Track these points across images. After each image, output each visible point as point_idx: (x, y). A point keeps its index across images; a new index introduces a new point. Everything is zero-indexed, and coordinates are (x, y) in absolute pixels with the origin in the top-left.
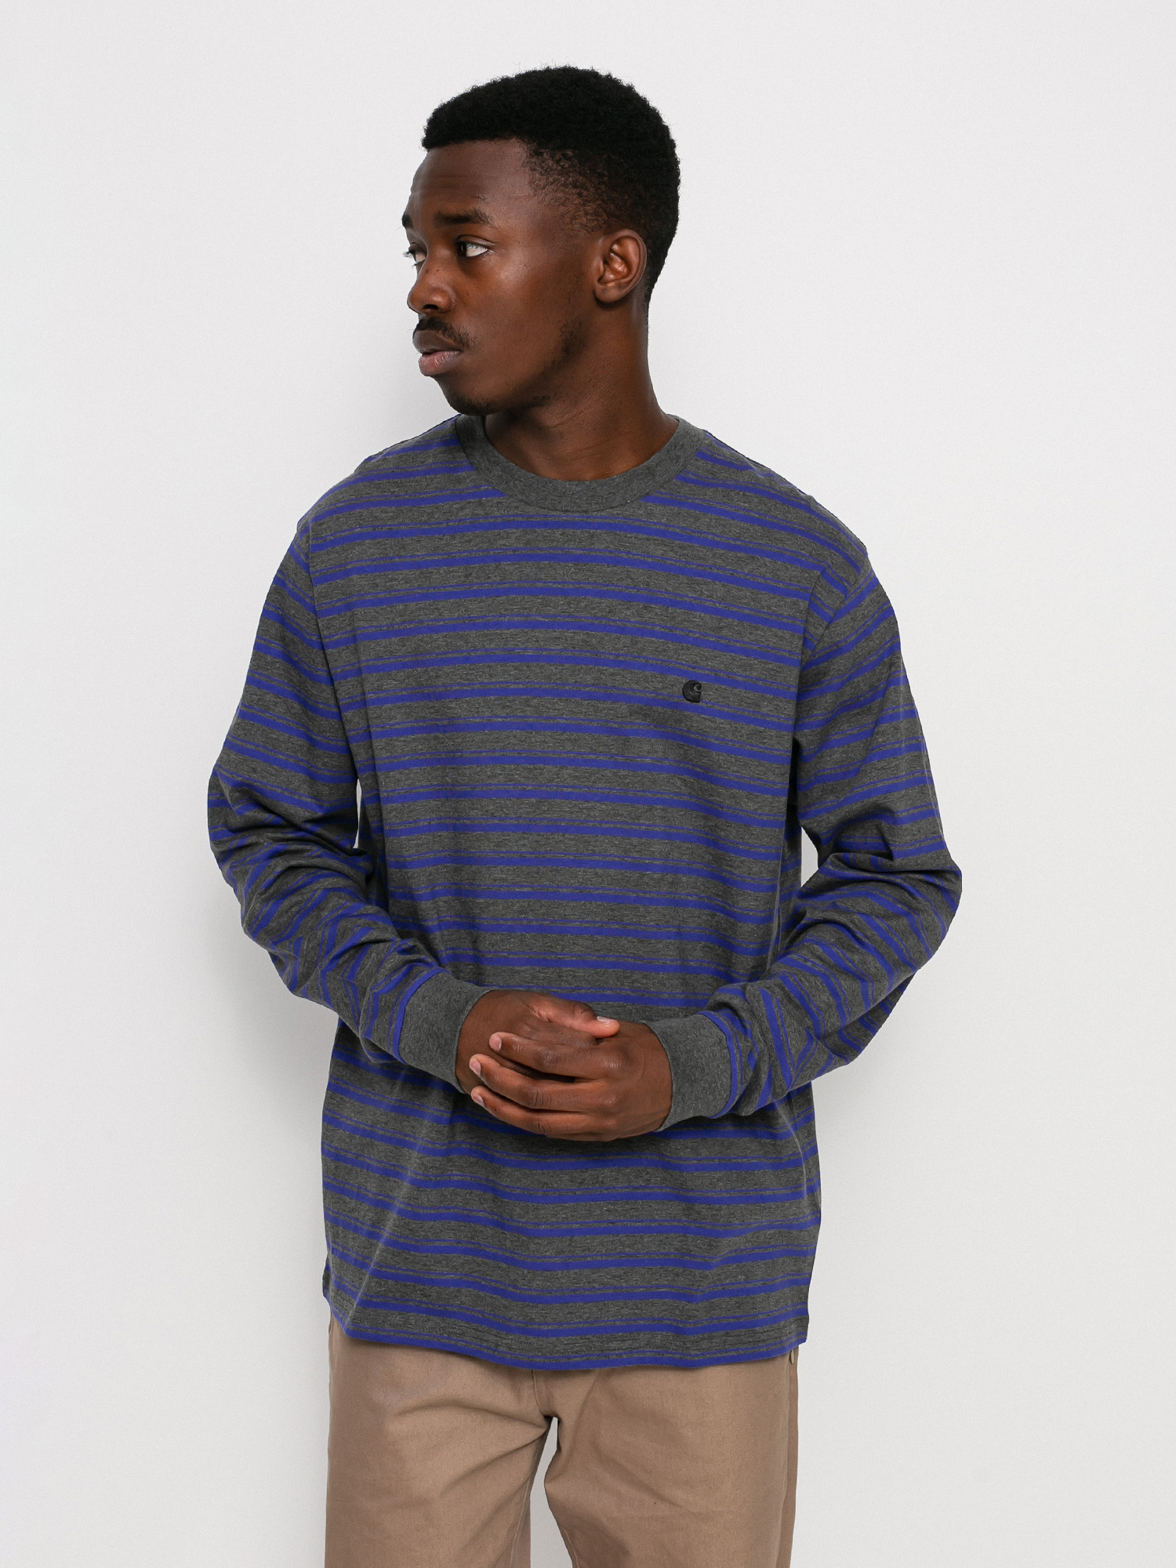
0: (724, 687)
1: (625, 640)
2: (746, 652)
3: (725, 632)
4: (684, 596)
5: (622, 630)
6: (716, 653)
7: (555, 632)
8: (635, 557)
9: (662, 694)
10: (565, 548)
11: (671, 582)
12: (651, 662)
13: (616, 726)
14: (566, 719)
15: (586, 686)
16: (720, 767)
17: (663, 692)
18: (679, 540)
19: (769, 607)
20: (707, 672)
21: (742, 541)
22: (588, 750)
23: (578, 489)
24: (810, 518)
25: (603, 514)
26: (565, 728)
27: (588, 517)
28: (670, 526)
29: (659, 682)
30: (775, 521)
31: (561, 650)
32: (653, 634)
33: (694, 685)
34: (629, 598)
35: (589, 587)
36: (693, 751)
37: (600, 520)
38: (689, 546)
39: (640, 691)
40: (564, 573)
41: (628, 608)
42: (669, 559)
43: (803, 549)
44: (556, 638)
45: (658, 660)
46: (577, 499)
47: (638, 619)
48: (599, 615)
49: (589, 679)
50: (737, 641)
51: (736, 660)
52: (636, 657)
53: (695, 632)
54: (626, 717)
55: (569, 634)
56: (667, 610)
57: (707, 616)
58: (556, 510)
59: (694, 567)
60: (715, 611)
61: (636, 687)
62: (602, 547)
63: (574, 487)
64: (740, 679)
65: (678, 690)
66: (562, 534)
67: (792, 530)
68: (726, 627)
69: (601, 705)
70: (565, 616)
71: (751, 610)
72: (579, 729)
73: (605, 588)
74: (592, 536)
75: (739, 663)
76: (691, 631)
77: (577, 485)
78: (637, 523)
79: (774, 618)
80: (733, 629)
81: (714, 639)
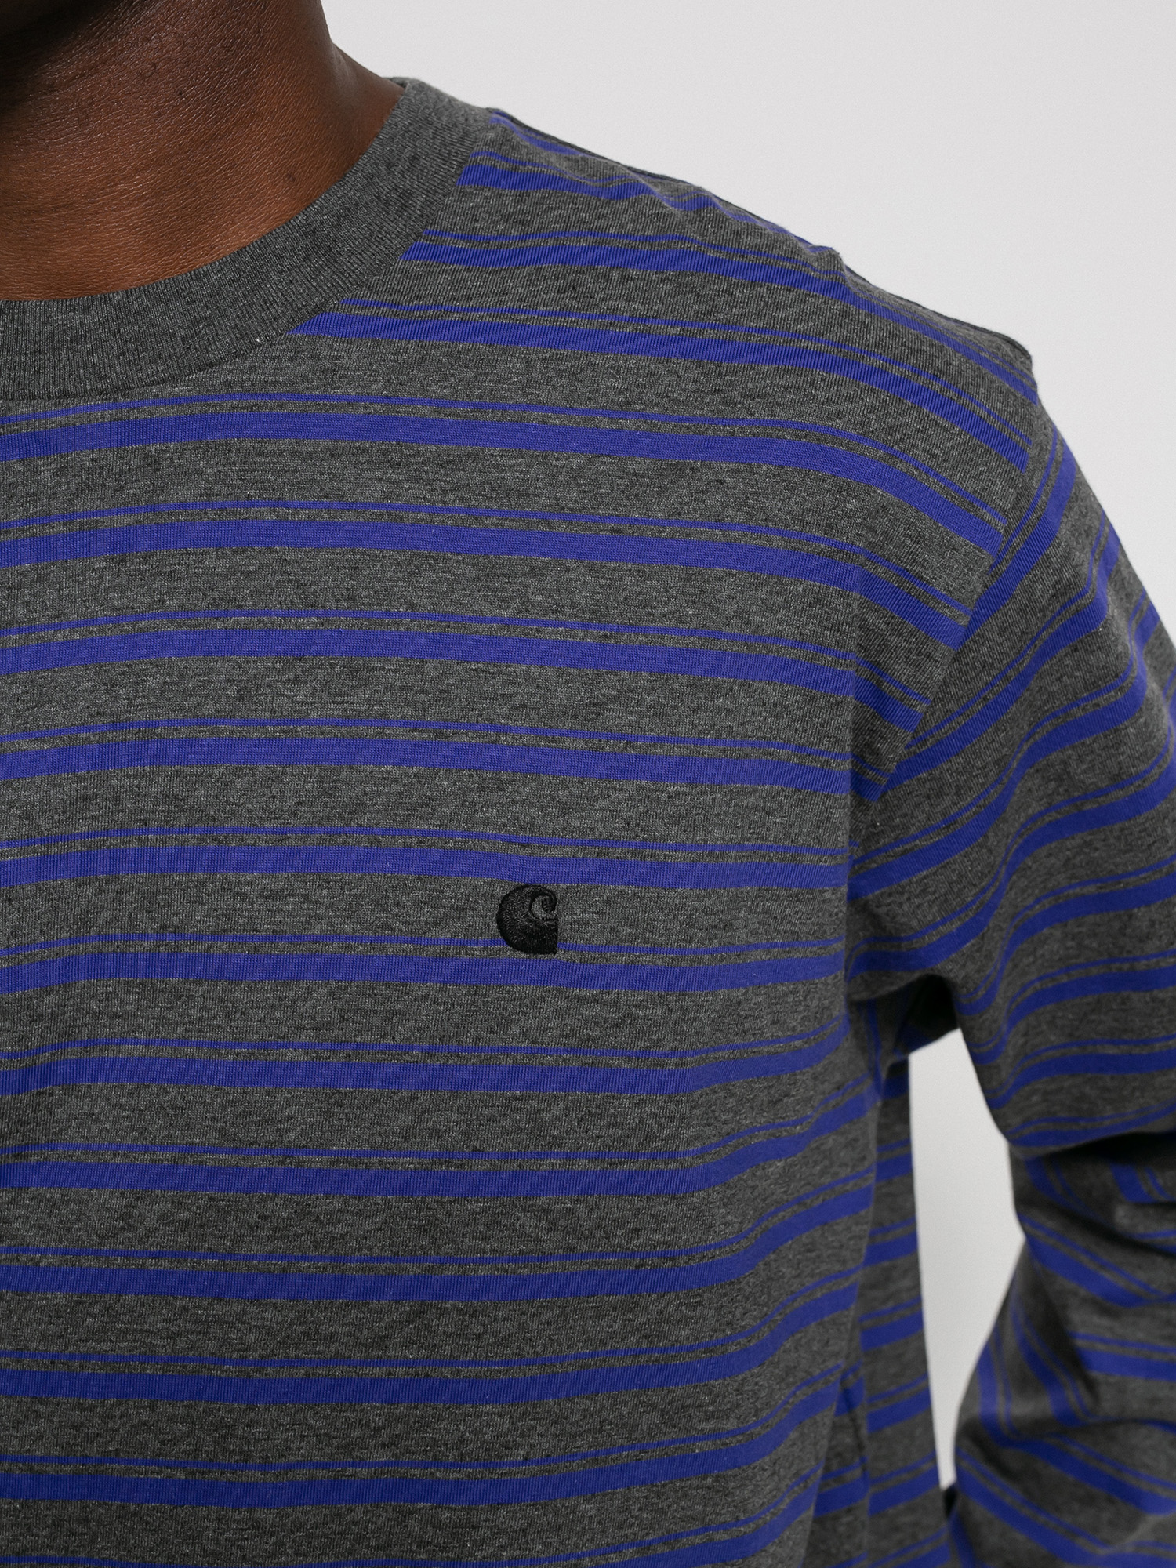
0: (630, 890)
1: (301, 779)
2: (688, 771)
3: (613, 715)
4: (471, 620)
5: (287, 751)
6: (593, 786)
7: (79, 779)
8: (302, 515)
9: (432, 942)
10: (76, 514)
11: (424, 581)
12: (387, 841)
13: (299, 1056)
14: (147, 1043)
15: (196, 937)
16: (648, 1138)
17: (434, 933)
18: (438, 442)
19: (743, 616)
20: (570, 851)
21: (641, 415)
22: (214, 1139)
23: (91, 321)
24: (844, 313)
25: (181, 389)
26: (141, 1073)
27: (132, 407)
28: (401, 402)
29: (420, 904)
30: (739, 336)
31: (108, 833)
32: (383, 751)
33: (534, 896)
34: (300, 647)
35: (168, 627)
36: (558, 1111)
37: (172, 411)
38: (468, 455)
39: (363, 940)
40: (83, 593)
41: (296, 681)
42: (408, 507)
43: (839, 416)
44: (85, 798)
45: (411, 833)
46: (91, 352)
47: (332, 710)
48: (208, 710)
49: (201, 917)
50: (657, 740)
51: (657, 801)
52: (337, 832)
53: (517, 730)
54: (329, 1026)
55: (124, 779)
56: (419, 671)
57: (551, 672)
58: (31, 397)
59: (493, 521)
60: (573, 655)
61: (347, 928)
62: (190, 496)
63: (77, 316)
64: (679, 857)
65: (483, 918)
66: (61, 471)
67: (797, 358)
68: (616, 698)
69: (242, 996)
70: (102, 729)
71: (692, 633)
72: (186, 1073)
73: (219, 625)
74: (155, 465)
75: (671, 810)
76: (504, 730)
77: (86, 310)
78: (292, 407)
79: (758, 649)
80: (639, 702)
81: (580, 744)
